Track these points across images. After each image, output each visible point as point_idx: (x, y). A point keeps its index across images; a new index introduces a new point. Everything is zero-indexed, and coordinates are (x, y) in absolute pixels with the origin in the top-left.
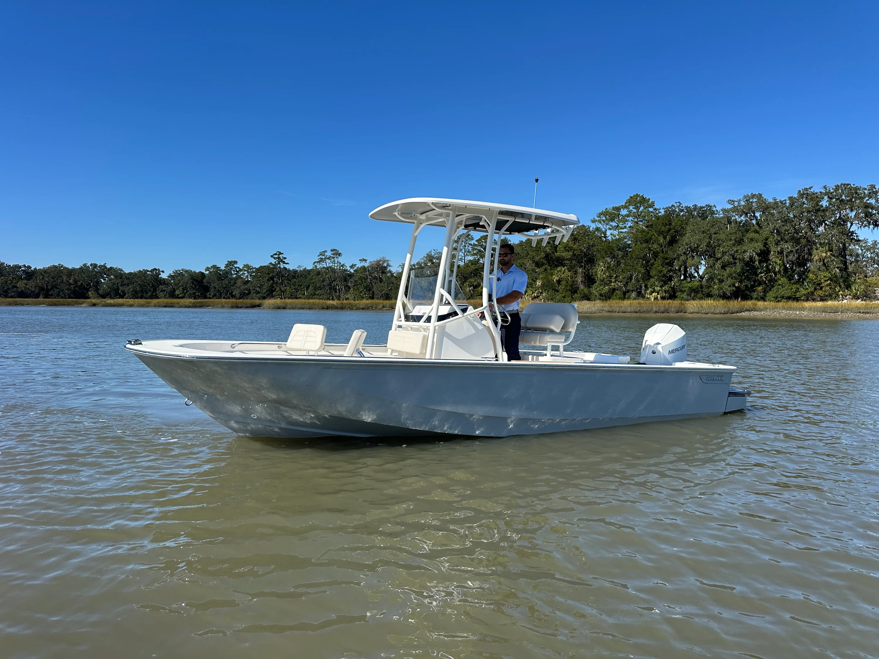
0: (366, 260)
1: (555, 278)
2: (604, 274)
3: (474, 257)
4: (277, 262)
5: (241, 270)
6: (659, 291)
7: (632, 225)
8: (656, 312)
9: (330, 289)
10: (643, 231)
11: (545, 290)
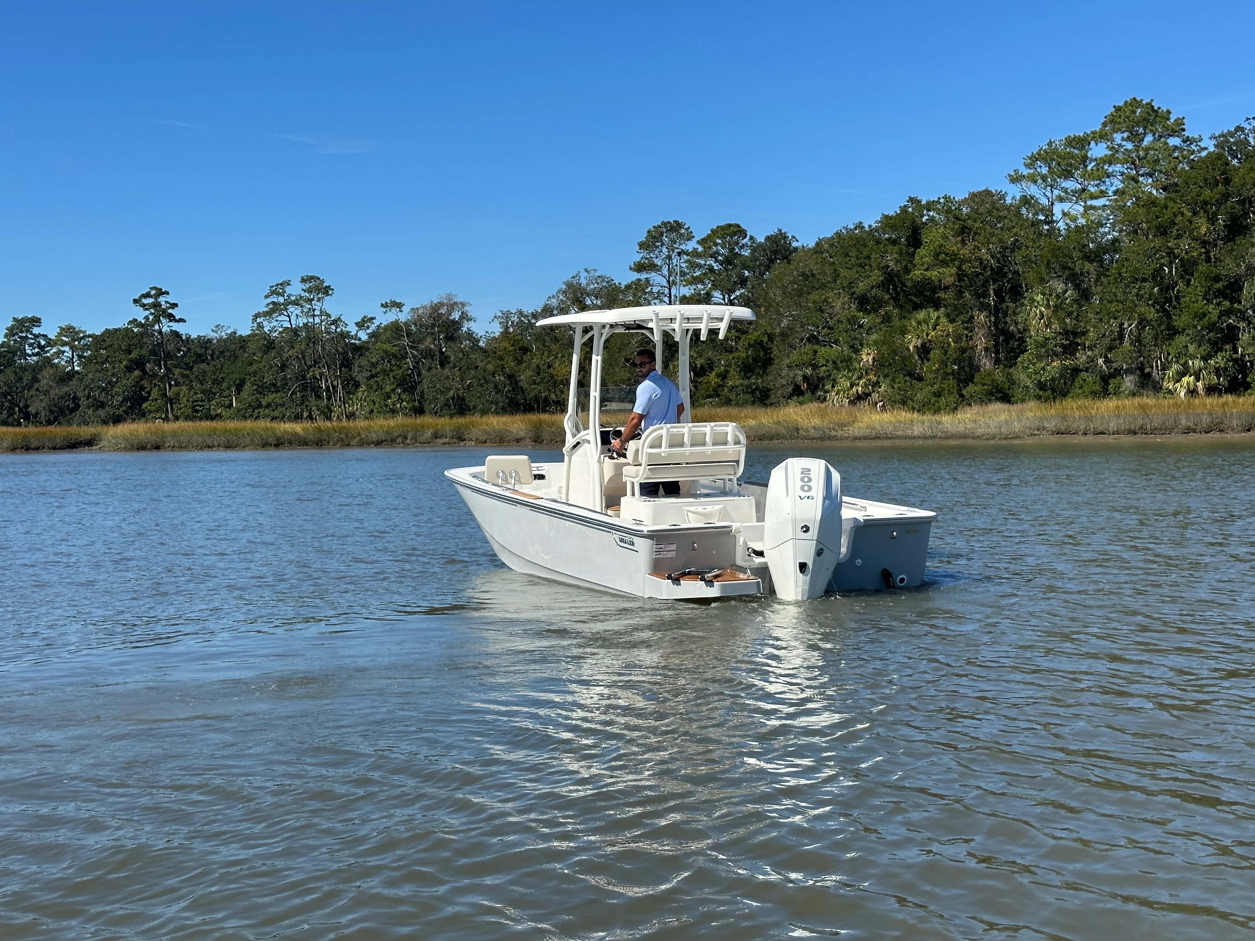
0: (399, 305)
1: (913, 342)
2: (1047, 327)
3: (694, 287)
4: (151, 317)
5: (51, 343)
6: (1200, 370)
7: (1121, 186)
8: (1188, 430)
9: (304, 388)
10: (1152, 202)
11: (886, 376)
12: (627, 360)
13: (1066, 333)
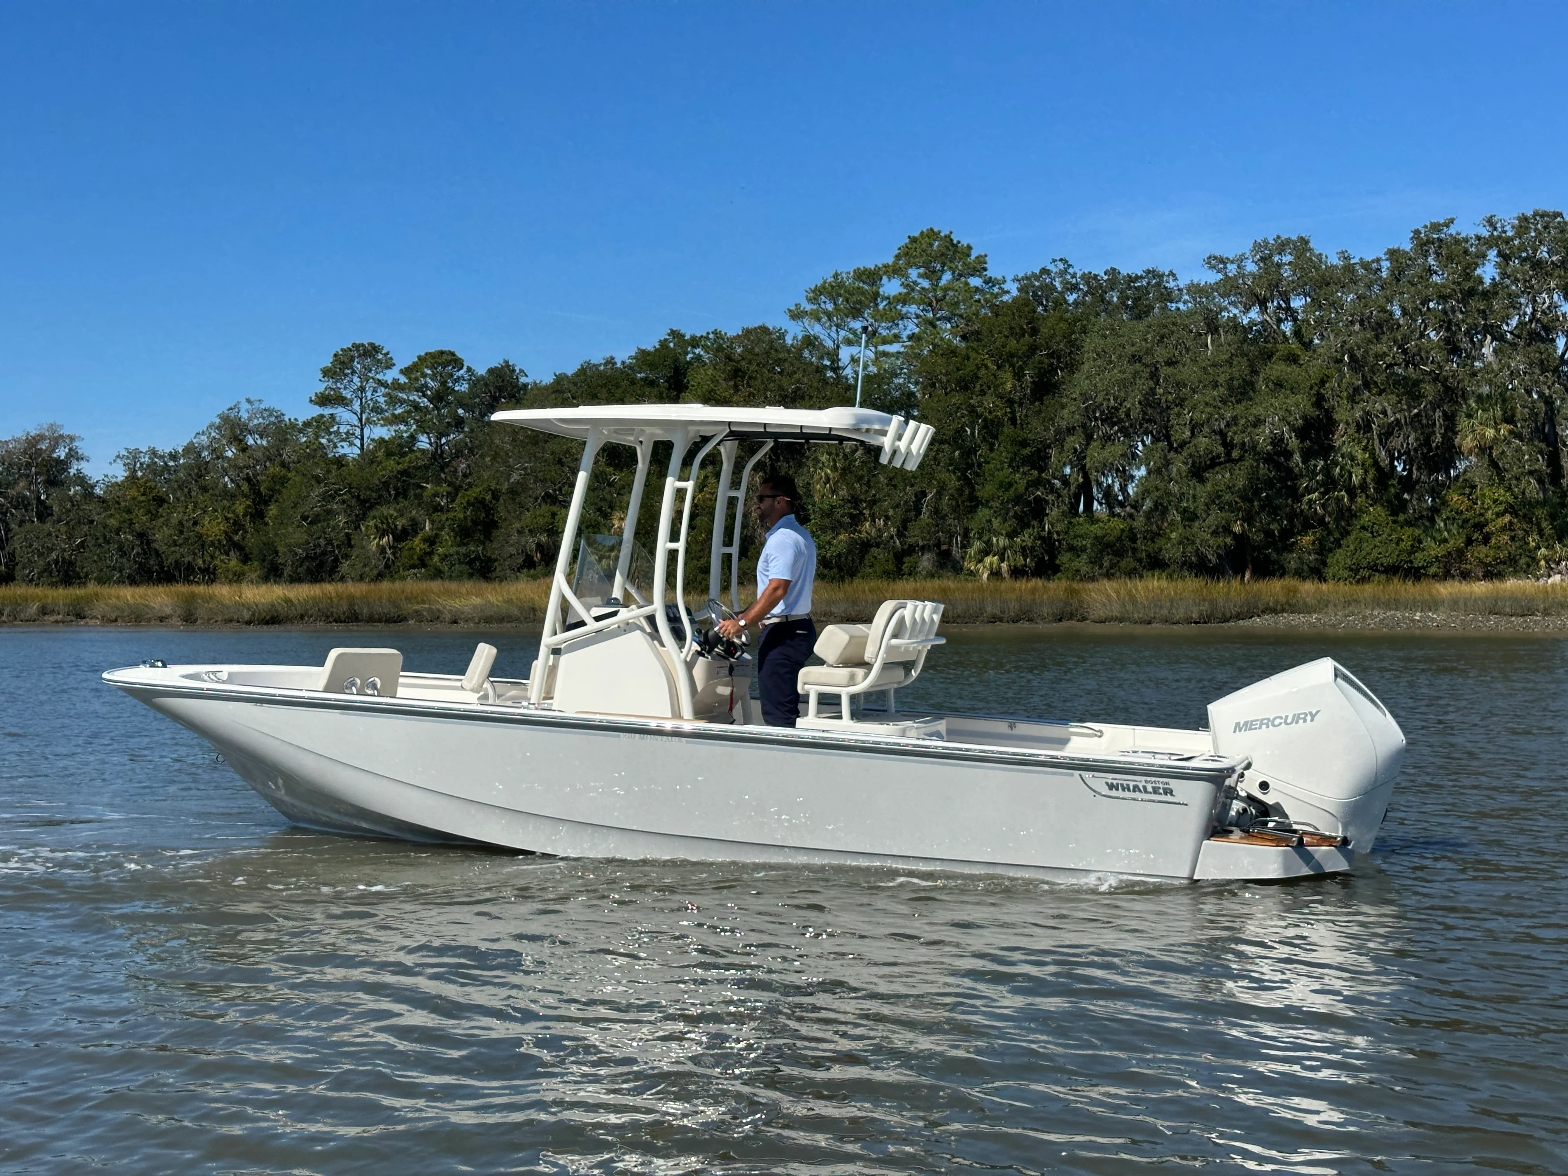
2: (833, 492)
3: (394, 427)
6: (1005, 549)
7: (917, 330)
8: (994, 619)
10: (953, 352)
12: (304, 518)
13: (855, 501)
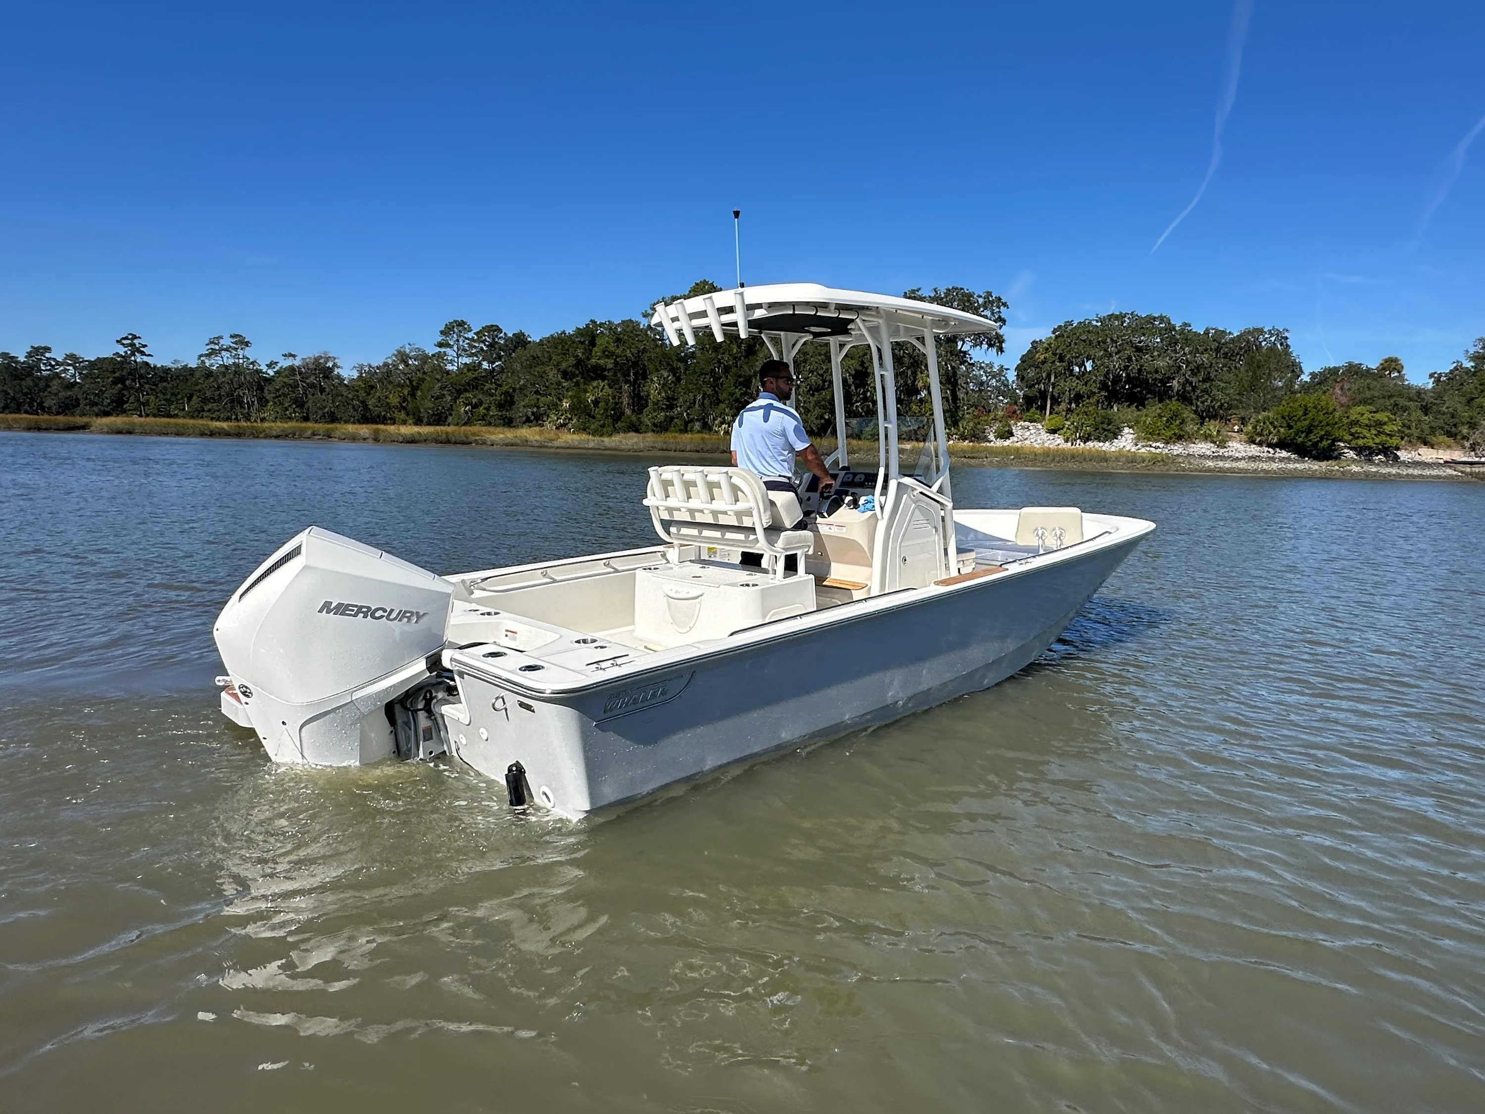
0: (294, 356)
1: (590, 398)
3: (472, 358)
4: (129, 352)
5: (58, 363)
9: (232, 401)
11: (576, 415)
12: (433, 397)
13: (668, 398)
